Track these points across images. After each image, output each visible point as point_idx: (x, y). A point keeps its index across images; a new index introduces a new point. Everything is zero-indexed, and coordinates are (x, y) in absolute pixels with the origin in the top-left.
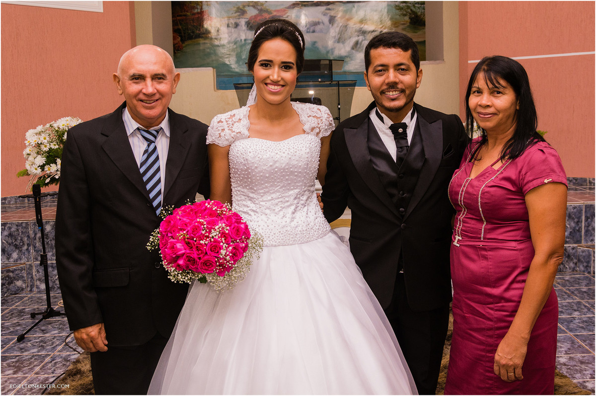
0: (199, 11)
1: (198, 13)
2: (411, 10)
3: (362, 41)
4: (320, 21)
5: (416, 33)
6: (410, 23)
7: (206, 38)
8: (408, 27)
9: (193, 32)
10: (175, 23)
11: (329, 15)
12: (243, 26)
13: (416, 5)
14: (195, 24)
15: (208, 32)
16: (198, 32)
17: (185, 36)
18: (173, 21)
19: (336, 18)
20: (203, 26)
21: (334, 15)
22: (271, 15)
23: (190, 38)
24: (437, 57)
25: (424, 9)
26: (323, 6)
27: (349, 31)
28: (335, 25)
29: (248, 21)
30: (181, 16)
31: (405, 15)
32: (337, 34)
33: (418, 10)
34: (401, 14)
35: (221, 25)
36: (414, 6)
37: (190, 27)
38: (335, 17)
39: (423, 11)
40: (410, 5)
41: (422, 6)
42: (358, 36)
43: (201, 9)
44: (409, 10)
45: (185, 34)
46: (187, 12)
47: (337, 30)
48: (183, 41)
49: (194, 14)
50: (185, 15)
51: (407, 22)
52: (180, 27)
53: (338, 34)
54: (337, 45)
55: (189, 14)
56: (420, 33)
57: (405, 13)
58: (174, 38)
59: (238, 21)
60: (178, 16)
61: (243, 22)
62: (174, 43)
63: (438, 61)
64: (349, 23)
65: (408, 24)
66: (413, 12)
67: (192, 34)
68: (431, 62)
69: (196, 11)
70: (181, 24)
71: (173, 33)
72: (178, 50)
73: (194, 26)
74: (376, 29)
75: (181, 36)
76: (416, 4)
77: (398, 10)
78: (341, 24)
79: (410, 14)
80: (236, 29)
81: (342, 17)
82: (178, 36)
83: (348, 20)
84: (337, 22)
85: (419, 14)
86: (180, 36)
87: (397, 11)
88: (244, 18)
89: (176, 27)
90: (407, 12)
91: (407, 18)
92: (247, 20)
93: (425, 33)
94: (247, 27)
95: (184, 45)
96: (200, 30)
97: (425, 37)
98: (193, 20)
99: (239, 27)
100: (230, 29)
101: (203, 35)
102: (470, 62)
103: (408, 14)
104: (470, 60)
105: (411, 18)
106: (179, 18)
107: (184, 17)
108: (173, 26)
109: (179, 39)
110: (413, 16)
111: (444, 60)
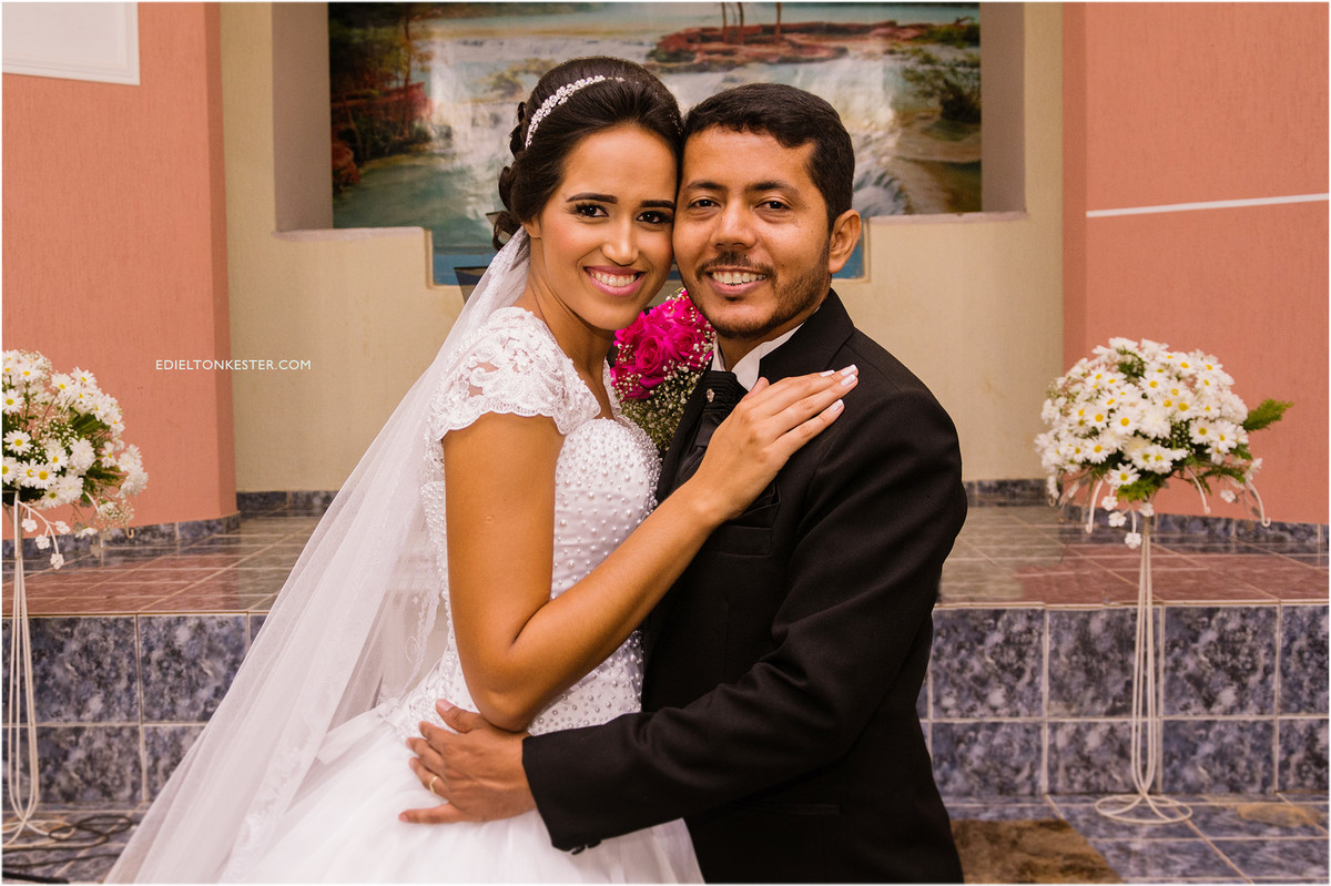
0: (401, 84)
1: (398, 91)
2: (946, 82)
6: (943, 115)
7: (419, 153)
8: (938, 124)
9: (386, 139)
10: (337, 116)
13: (960, 69)
14: (390, 118)
15: (424, 137)
16: (397, 138)
17: (364, 149)
18: (334, 112)
20: (411, 125)
23: (378, 153)
24: (1010, 202)
25: (979, 79)
26: (716, 71)
30: (355, 97)
31: (929, 95)
33: (965, 82)
34: (920, 92)
36: (953, 72)
37: (378, 125)
39: (976, 84)
40: (942, 68)
41: (975, 71)
43: (407, 80)
44: (940, 83)
45: (364, 142)
46: (372, 87)
48: (359, 160)
49: (389, 93)
50: (367, 96)
51: (934, 112)
52: (353, 126)
55: (375, 92)
56: (968, 140)
57: (928, 88)
58: (336, 154)
60: (346, 98)
62: (334, 166)
63: (1010, 214)
65: (937, 118)
66: (951, 88)
67: (382, 143)
68: (993, 215)
69: (394, 85)
70: (355, 119)
71: (333, 140)
72: (347, 184)
73: (387, 123)
75: (355, 149)
76: (958, 65)
77: (911, 80)
79: (943, 92)
82: (347, 149)
85: (967, 91)
86: (352, 148)
87: (910, 84)
89: (343, 127)
90: (934, 87)
91: (934, 103)
93: (979, 141)
95: (361, 171)
96: (401, 134)
97: (979, 153)
98: (386, 109)
101: (411, 147)
102: (1090, 214)
103: (938, 92)
104: (1090, 210)
105: (944, 103)
106: (351, 103)
107: (364, 101)
108: (333, 123)
109: (350, 156)
110: (951, 97)
111: (1025, 210)
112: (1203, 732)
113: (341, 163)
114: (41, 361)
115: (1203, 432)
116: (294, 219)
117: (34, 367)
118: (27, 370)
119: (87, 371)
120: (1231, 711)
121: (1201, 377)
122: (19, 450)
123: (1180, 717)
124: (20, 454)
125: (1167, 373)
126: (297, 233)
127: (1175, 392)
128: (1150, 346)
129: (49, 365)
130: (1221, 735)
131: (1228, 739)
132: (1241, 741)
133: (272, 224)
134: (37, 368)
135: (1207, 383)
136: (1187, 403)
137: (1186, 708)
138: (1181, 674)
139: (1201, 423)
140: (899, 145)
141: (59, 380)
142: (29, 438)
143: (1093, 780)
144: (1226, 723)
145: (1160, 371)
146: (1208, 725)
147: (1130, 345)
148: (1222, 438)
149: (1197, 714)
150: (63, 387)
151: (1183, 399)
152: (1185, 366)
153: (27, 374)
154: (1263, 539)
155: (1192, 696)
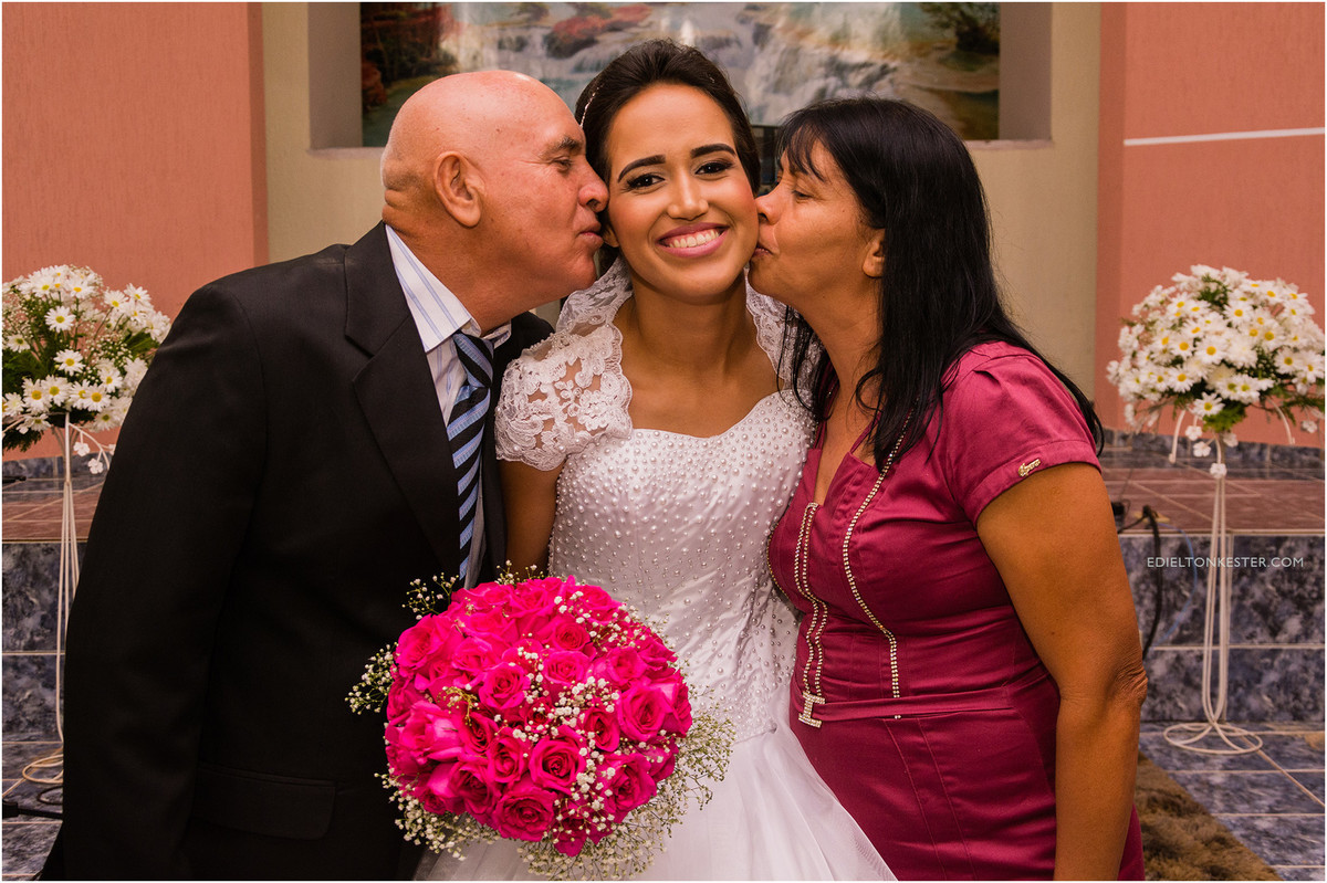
0: (429, 6)
1: (426, 13)
2: (962, 13)
3: (836, 89)
4: (732, 36)
5: (972, 70)
6: (959, 46)
9: (413, 60)
10: (367, 36)
11: (753, 23)
12: (538, 46)
14: (418, 39)
15: (449, 59)
16: (424, 59)
17: (392, 70)
18: (364, 32)
19: (772, 31)
20: (437, 49)
21: (767, 23)
22: (608, 21)
23: (405, 73)
25: (995, 11)
27: (804, 64)
28: (769, 48)
29: (552, 33)
30: (383, 18)
31: (945, 26)
32: (773, 69)
33: (980, 14)
34: (937, 23)
35: (482, 45)
37: (405, 46)
38: (769, 27)
39: (991, 16)
42: (826, 76)
44: (957, 14)
45: (392, 63)
46: (400, 8)
47: (775, 60)
48: (387, 81)
49: (416, 15)
50: (395, 18)
51: (950, 42)
52: (381, 46)
53: (777, 70)
54: (772, 98)
55: (403, 13)
56: (982, 71)
57: (945, 19)
58: (365, 75)
59: (524, 34)
60: (376, 19)
61: (537, 36)
62: (363, 86)
63: (1035, 142)
64: (802, 42)
65: (953, 48)
66: (968, 18)
67: (409, 65)
68: (1019, 143)
69: (421, 7)
70: (383, 39)
71: (363, 61)
72: (374, 104)
73: (415, 45)
74: (873, 60)
75: (382, 70)
77: (929, 11)
78: (783, 47)
79: (959, 23)
80: (519, 55)
81: (786, 29)
82: (376, 70)
83: (802, 35)
84: (773, 41)
85: (982, 22)
86: (380, 69)
87: (927, 15)
88: (542, 27)
89: (371, 48)
90: (951, 18)
91: (950, 34)
92: (547, 32)
94: (549, 48)
95: (389, 92)
96: (429, 55)
98: (412, 28)
99: (528, 50)
100: (505, 52)
101: (438, 69)
102: (1128, 142)
103: (954, 23)
104: (1130, 137)
105: (959, 34)
106: (377, 24)
107: (392, 22)
108: (363, 43)
109: (378, 76)
110: (966, 28)
111: (1050, 138)
112: (1268, 660)
113: (368, 83)
114: (92, 276)
115: (1289, 361)
116: (327, 138)
117: (86, 283)
118: (78, 286)
119: (141, 288)
120: (1296, 639)
121: (1288, 305)
122: (71, 370)
123: (1246, 645)
124: (71, 374)
125: (1251, 302)
126: (333, 151)
127: (1260, 321)
128: (1231, 275)
129: (99, 281)
130: (1286, 663)
131: (1293, 668)
132: (1305, 669)
133: (307, 142)
134: (89, 285)
135: (1293, 312)
136: (1273, 332)
137: (1251, 636)
138: (1248, 602)
139: (1287, 353)
140: (915, 74)
141: (111, 297)
142: (81, 358)
143: (1158, 708)
144: (1291, 652)
145: (1244, 299)
146: (1273, 653)
147: (1214, 273)
148: (1310, 368)
149: (1263, 643)
150: (116, 304)
151: (1269, 329)
152: (1271, 294)
153: (78, 290)
154: (1297, 464)
155: (1258, 625)
